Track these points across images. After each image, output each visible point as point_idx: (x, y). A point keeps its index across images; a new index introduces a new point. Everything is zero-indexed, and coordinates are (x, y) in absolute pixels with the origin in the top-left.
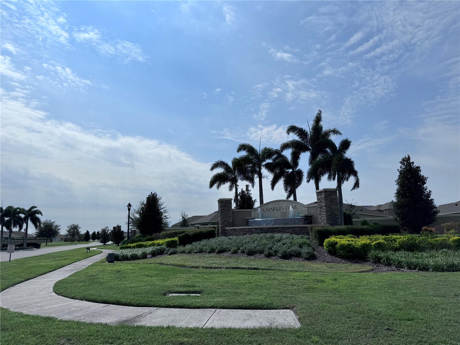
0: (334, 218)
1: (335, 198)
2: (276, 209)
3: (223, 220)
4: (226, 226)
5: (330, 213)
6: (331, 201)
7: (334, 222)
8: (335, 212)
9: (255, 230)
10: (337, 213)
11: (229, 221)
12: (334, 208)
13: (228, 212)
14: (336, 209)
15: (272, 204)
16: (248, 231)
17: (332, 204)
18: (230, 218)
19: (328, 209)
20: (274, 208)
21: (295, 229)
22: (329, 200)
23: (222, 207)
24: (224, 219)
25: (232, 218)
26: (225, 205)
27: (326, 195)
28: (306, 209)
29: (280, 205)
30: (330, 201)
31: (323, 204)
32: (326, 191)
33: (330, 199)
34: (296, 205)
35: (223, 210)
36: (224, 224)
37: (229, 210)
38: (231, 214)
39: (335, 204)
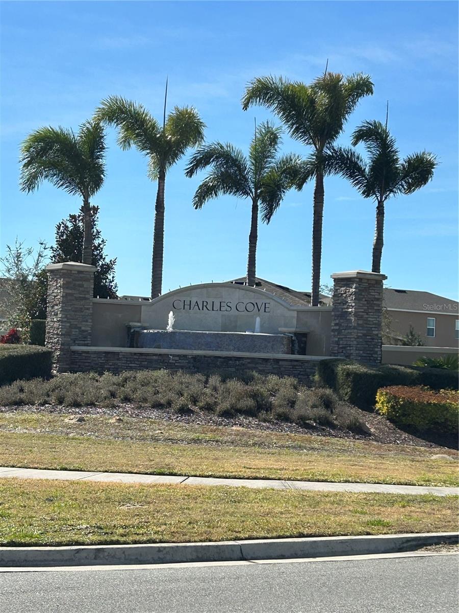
0: (369, 343)
1: (376, 296)
2: (210, 307)
3: (68, 324)
4: (74, 342)
5: (362, 332)
6: (367, 304)
7: (369, 352)
8: (373, 329)
9: (177, 358)
10: (376, 332)
11: (83, 328)
12: (373, 321)
13: (83, 302)
14: (375, 324)
15: (199, 290)
16: (156, 361)
17: (370, 311)
18: (87, 321)
19: (360, 322)
20: (205, 304)
21: (281, 363)
22: (364, 300)
23: (67, 288)
24: (70, 322)
25: (90, 321)
26: (77, 283)
27: (360, 288)
28: (295, 314)
29: (222, 297)
30: (366, 302)
31: (350, 310)
32: (361, 279)
33: (367, 299)
34: (268, 301)
35: (69, 298)
36: (70, 335)
37: (85, 299)
38: (88, 309)
39: (374, 311)
